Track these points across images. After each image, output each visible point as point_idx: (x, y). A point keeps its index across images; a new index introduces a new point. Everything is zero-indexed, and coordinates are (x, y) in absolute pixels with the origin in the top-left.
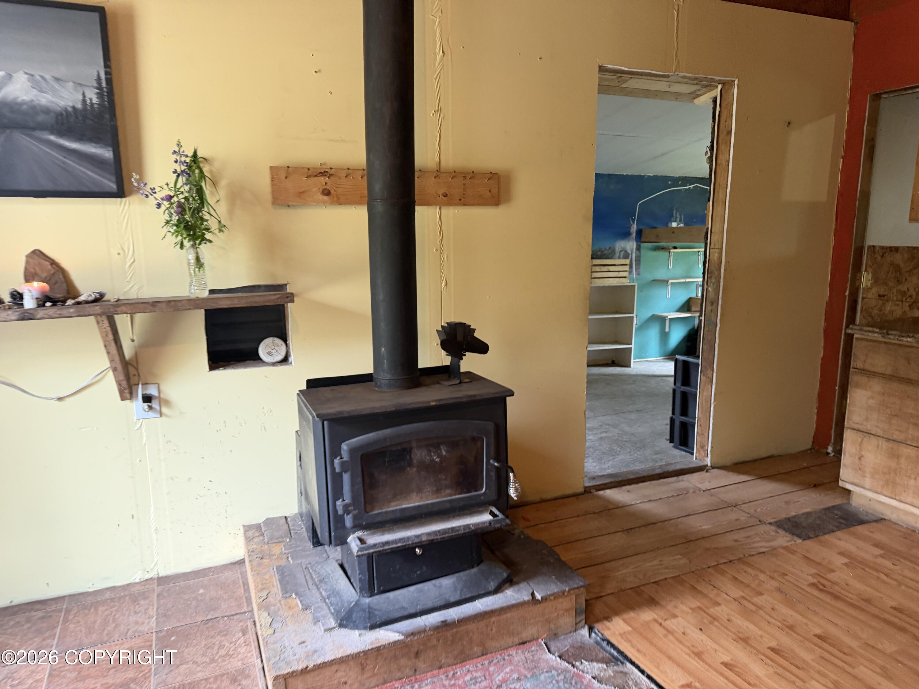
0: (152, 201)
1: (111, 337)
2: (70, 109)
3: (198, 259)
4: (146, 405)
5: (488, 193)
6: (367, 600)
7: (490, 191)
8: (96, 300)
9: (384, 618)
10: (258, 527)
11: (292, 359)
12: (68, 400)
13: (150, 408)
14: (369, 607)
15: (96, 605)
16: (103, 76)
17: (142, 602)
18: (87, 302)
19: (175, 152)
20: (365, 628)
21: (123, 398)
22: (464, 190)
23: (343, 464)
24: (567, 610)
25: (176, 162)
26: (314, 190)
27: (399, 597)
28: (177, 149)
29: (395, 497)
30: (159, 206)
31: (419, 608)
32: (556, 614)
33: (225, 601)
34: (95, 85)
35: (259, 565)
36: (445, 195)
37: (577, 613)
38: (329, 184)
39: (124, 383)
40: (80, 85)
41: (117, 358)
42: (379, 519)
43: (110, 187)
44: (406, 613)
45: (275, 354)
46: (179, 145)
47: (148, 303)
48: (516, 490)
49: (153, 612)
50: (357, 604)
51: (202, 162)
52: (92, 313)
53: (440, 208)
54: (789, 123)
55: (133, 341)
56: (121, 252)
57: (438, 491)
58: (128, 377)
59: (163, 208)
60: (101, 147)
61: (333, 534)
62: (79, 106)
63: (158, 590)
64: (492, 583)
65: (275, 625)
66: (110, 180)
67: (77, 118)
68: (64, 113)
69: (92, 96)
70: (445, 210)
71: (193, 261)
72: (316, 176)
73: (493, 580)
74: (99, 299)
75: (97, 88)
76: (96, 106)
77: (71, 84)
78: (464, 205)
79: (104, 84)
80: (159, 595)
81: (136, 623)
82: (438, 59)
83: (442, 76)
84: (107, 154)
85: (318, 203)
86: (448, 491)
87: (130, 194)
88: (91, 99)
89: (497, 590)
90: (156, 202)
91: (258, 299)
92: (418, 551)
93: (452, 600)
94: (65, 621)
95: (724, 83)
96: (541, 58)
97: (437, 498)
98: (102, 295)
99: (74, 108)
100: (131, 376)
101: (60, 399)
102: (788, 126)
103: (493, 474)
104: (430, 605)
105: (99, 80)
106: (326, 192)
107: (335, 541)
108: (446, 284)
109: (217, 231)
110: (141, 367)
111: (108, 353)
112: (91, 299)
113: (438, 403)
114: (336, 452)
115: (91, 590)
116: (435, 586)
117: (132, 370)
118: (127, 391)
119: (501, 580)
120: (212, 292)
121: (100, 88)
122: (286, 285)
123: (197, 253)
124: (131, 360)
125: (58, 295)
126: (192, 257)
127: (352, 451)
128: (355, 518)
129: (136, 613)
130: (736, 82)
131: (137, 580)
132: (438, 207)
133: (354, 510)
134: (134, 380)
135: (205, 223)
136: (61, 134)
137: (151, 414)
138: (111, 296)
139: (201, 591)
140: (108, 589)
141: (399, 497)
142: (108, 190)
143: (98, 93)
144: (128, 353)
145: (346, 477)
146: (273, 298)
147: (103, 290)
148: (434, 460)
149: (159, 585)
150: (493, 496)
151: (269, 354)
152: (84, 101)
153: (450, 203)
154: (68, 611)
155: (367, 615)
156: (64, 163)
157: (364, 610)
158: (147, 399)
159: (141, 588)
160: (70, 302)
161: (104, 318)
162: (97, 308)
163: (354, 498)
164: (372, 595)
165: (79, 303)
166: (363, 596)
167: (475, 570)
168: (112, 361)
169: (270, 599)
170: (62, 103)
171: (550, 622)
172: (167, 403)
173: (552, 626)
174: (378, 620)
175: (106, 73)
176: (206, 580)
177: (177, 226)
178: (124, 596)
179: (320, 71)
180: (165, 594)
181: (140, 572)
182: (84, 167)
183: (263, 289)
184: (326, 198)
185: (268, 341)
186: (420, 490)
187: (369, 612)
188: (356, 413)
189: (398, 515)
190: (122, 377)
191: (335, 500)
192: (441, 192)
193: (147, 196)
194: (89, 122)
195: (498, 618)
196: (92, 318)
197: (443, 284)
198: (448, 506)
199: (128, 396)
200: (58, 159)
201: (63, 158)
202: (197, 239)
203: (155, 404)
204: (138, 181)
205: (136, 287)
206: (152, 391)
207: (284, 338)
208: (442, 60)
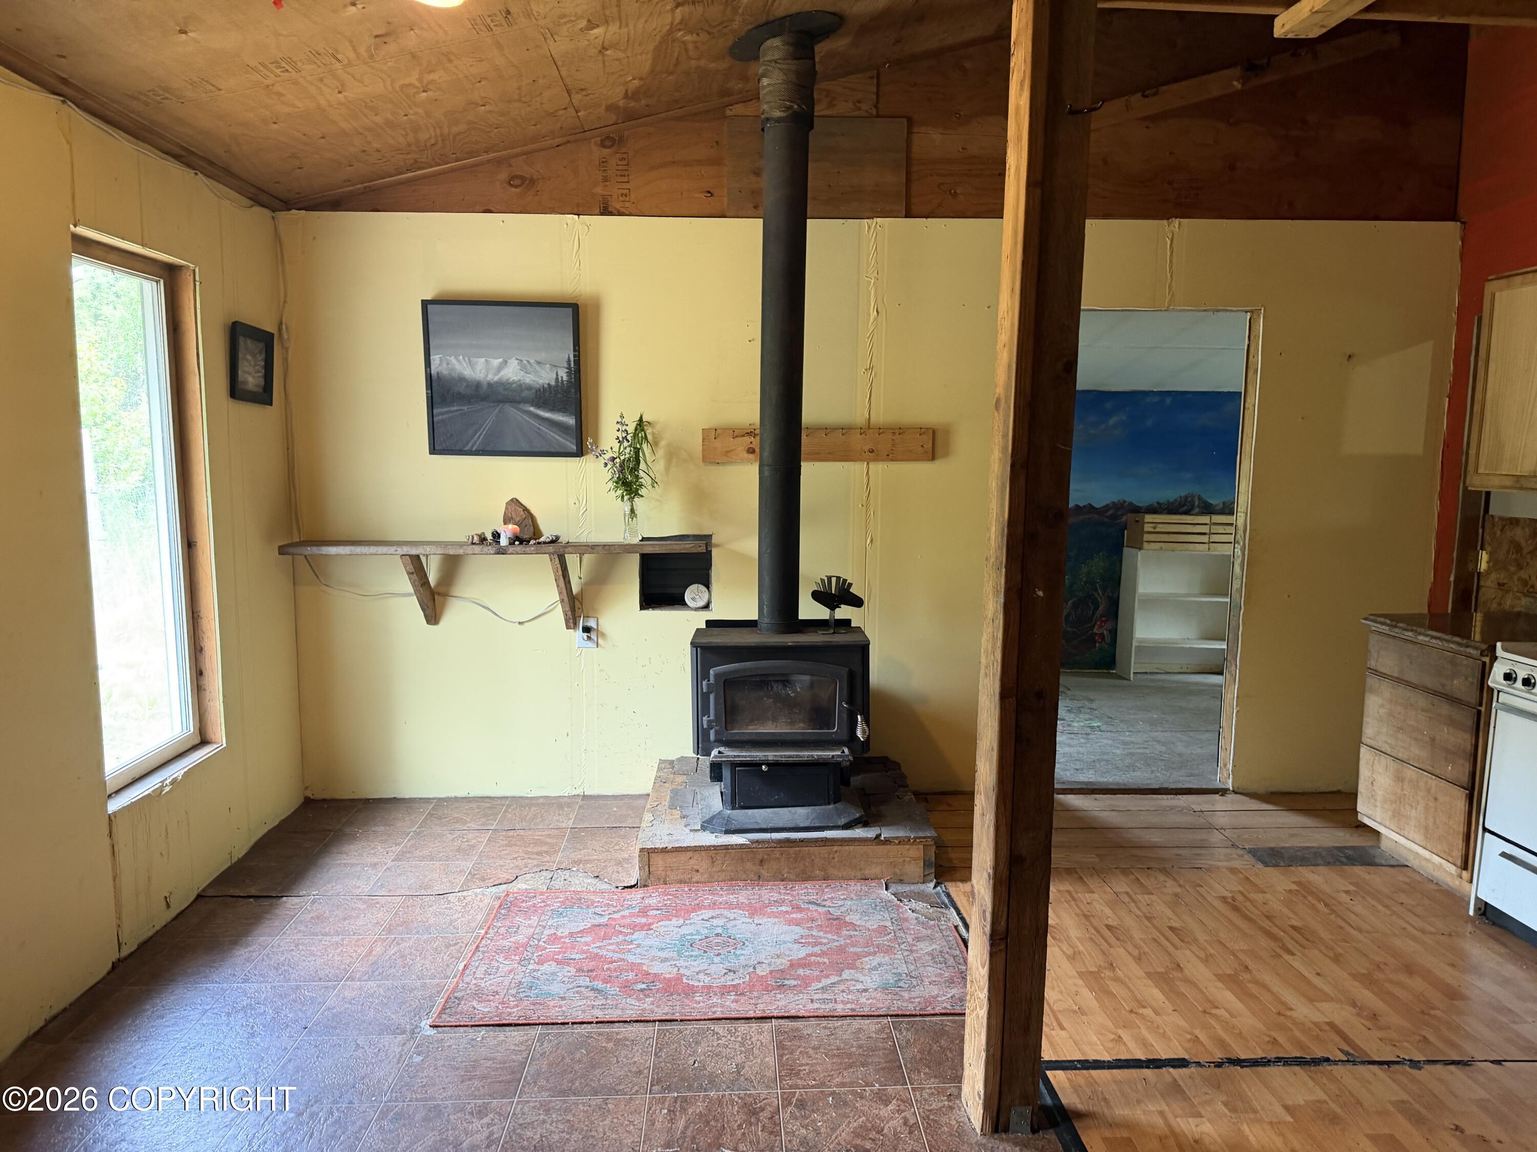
0: (602, 461)
1: (560, 573)
2: (546, 386)
3: (632, 511)
4: (585, 635)
5: (920, 449)
6: (729, 812)
7: (922, 446)
8: (552, 542)
9: (738, 827)
10: (672, 762)
11: (712, 605)
12: (526, 624)
13: (589, 638)
14: (729, 817)
15: (530, 806)
16: (572, 359)
17: (566, 809)
18: (545, 543)
19: (618, 423)
20: (721, 832)
21: (568, 627)
22: (893, 445)
23: (708, 685)
24: (915, 859)
25: (618, 430)
26: (740, 449)
27: (757, 815)
28: (620, 420)
29: (752, 721)
30: (606, 464)
31: (771, 825)
32: (902, 860)
33: (632, 818)
34: (566, 365)
35: (660, 786)
36: (872, 451)
37: (926, 865)
38: (754, 443)
39: (569, 613)
40: (555, 366)
41: (564, 591)
42: (737, 738)
43: (571, 447)
44: (757, 827)
45: (698, 600)
46: (622, 417)
47: (588, 546)
48: (864, 732)
49: (572, 816)
50: (720, 813)
51: (646, 425)
52: (546, 551)
53: (868, 464)
54: (1350, 357)
55: (580, 578)
56: (577, 502)
57: (792, 723)
58: (573, 609)
59: (609, 466)
60: (567, 416)
61: (700, 745)
62: (553, 383)
63: (580, 802)
64: (843, 820)
65: (654, 822)
66: (571, 443)
67: (550, 392)
68: (542, 389)
69: (563, 374)
70: (872, 466)
71: (628, 512)
72: (743, 436)
73: (844, 817)
74: (554, 541)
75: (567, 368)
76: (565, 382)
77: (548, 365)
78: (892, 460)
79: (572, 365)
80: (580, 806)
81: (558, 821)
82: (872, 318)
83: (875, 334)
84: (571, 421)
85: (742, 461)
86: (802, 725)
87: (587, 453)
88: (562, 378)
89: (847, 827)
90: (603, 461)
91: (675, 547)
92: (764, 767)
93: (802, 825)
94: (506, 811)
95: (1252, 312)
96: (989, 307)
97: (791, 729)
98: (557, 538)
99: (549, 384)
100: (576, 609)
101: (520, 623)
102: (1348, 360)
103: (845, 716)
104: (781, 825)
105: (569, 361)
106: (751, 450)
107: (702, 752)
108: (872, 541)
109: (650, 487)
110: (585, 602)
111: (558, 586)
112: (548, 540)
113: (794, 644)
114: (706, 676)
115: (529, 796)
116: (790, 812)
117: (577, 604)
118: (571, 621)
119: (852, 819)
120: (643, 539)
121: (569, 368)
122: (711, 535)
123: (632, 506)
124: (577, 595)
125: (526, 537)
126: (627, 509)
127: (717, 676)
128: (717, 732)
129: (559, 815)
130: (1262, 311)
131: (566, 794)
132: (866, 463)
133: (716, 726)
134: (578, 612)
135: (640, 480)
136: (538, 406)
137: (590, 644)
138: (563, 539)
139: (615, 809)
140: (541, 797)
141: (756, 722)
142: (569, 450)
143: (567, 372)
144: (575, 589)
145: (712, 697)
146: (687, 546)
147: (559, 534)
148: (789, 695)
149: (582, 800)
150: (845, 736)
151: (693, 599)
152: (557, 379)
153: (877, 459)
154: (508, 806)
155: (725, 821)
156: (539, 429)
157: (724, 818)
158: (587, 630)
159: (568, 800)
160: (532, 542)
161: (556, 556)
162: (551, 548)
163: (716, 715)
164: (733, 808)
165: (539, 543)
166: (727, 809)
167: (831, 806)
168: (560, 593)
169: (659, 808)
170: (541, 382)
171: (895, 866)
172: (603, 635)
173: (898, 871)
174: (733, 827)
175: (575, 356)
176: (621, 803)
177: (617, 482)
178: (553, 804)
179: (753, 340)
180: (586, 807)
181: (569, 787)
182: (553, 432)
183: (691, 538)
184: (751, 456)
185: (694, 587)
186: (775, 719)
187: (728, 821)
188: (721, 645)
189: (754, 737)
190: (568, 608)
191: (703, 715)
192: (866, 448)
193: (597, 457)
194: (560, 396)
195: (840, 848)
196: (547, 555)
197: (869, 541)
198: (800, 737)
199: (572, 625)
200: (535, 426)
201: (537, 425)
202: (632, 493)
203: (593, 635)
204: (592, 444)
205: (586, 533)
206: (592, 623)
207: (707, 585)
208: (875, 319)
